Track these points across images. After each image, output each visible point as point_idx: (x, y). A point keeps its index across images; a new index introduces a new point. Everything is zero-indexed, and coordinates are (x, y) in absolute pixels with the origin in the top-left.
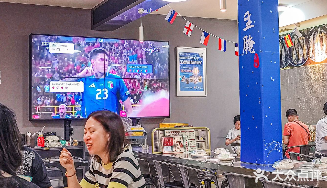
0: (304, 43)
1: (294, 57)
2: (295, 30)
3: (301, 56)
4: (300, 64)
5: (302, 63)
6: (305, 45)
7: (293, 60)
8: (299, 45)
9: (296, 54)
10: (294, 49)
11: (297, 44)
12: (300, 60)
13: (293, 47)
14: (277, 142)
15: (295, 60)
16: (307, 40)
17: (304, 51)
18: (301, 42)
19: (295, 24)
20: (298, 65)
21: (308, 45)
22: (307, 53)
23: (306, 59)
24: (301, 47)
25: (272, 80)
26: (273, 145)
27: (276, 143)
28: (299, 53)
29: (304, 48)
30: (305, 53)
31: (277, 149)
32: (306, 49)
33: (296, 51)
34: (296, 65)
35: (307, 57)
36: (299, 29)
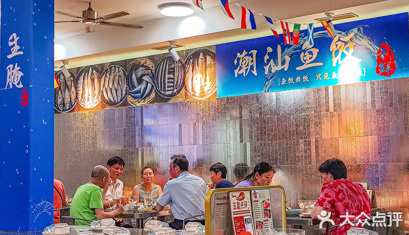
0: (71, 84)
1: (59, 101)
2: (62, 68)
3: (67, 100)
4: (67, 110)
5: (69, 108)
6: (73, 88)
7: (58, 105)
8: (66, 87)
9: (62, 98)
10: (60, 92)
11: (63, 86)
12: (67, 105)
13: (59, 89)
14: (47, 203)
15: (60, 105)
16: (76, 81)
17: (71, 94)
18: (69, 83)
19: (63, 61)
20: (63, 111)
21: (76, 88)
22: (75, 97)
23: (74, 104)
24: (68, 89)
25: (44, 123)
26: (43, 206)
27: (45, 203)
28: (66, 97)
29: (72, 91)
30: (73, 97)
31: (47, 211)
32: (75, 92)
33: (62, 93)
34: (61, 111)
35: (75, 102)
36: (67, 67)
